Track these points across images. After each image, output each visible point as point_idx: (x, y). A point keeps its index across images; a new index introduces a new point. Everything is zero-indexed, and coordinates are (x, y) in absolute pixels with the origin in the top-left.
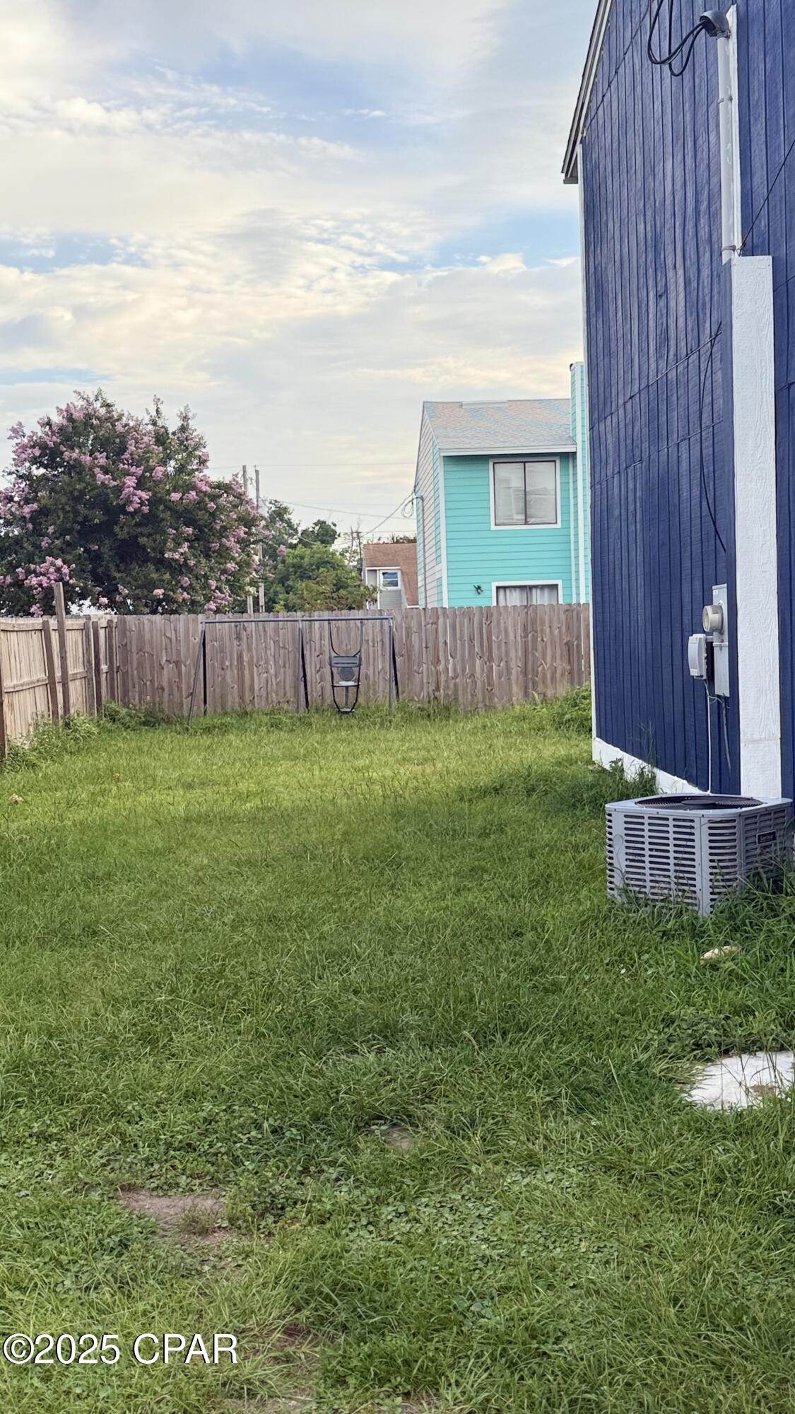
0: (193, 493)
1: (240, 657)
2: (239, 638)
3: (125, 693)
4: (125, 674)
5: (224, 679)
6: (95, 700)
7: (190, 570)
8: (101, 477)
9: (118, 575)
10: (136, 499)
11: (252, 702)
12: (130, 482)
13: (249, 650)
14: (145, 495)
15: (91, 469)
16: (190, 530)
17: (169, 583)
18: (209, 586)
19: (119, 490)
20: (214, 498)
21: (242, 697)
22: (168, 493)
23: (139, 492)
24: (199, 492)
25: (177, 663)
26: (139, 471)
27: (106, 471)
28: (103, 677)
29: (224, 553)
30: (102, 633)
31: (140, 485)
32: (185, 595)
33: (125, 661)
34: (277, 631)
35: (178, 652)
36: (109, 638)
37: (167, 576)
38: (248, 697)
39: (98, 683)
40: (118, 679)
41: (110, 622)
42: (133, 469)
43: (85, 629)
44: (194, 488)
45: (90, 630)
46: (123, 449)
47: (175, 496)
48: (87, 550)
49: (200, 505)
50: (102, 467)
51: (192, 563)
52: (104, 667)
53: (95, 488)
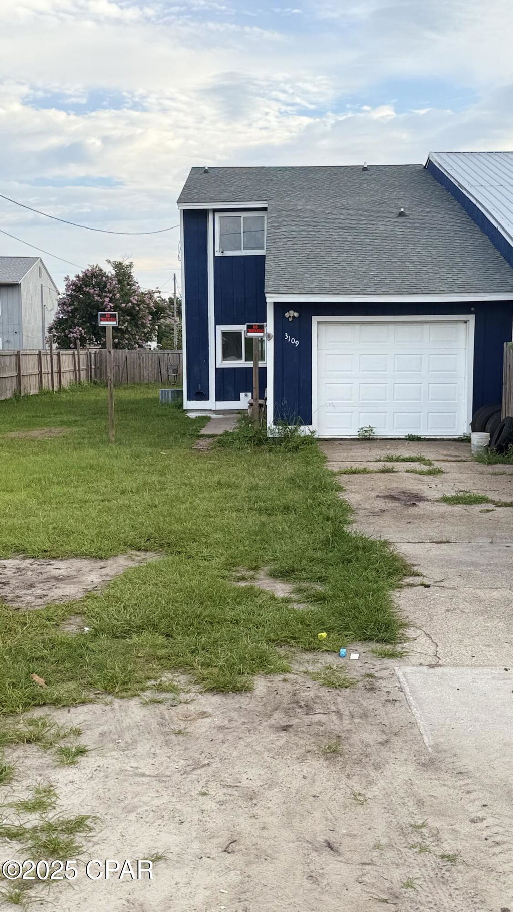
0: (130, 304)
1: (140, 365)
2: (139, 358)
3: (101, 376)
4: (101, 370)
5: (134, 373)
6: (89, 377)
7: (129, 332)
8: (96, 298)
9: (101, 334)
10: (109, 306)
11: (143, 381)
12: (107, 299)
13: (143, 362)
14: (112, 305)
15: (93, 295)
16: (128, 318)
17: (120, 337)
18: (136, 338)
19: (103, 302)
20: (138, 305)
21: (140, 380)
22: (121, 304)
23: (110, 304)
24: (133, 303)
25: (118, 366)
26: (111, 295)
27: (98, 295)
28: (93, 370)
29: (144, 326)
30: (93, 356)
31: (110, 301)
32: (126, 342)
33: (101, 365)
34: (152, 356)
35: (119, 363)
36: (95, 357)
37: (119, 335)
38: (142, 378)
39: (91, 371)
40: (98, 371)
41: (95, 352)
42: (108, 294)
43: (86, 354)
44: (131, 302)
45: (88, 355)
46: (105, 286)
47: (123, 305)
48: (91, 324)
49: (133, 308)
50: (96, 294)
51: (129, 329)
52: (93, 367)
53: (94, 301)
